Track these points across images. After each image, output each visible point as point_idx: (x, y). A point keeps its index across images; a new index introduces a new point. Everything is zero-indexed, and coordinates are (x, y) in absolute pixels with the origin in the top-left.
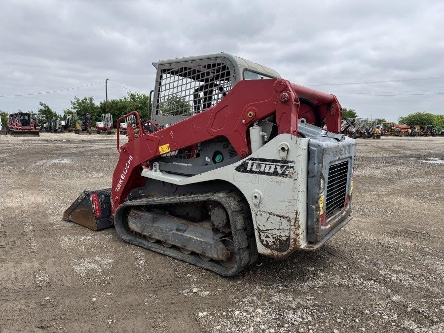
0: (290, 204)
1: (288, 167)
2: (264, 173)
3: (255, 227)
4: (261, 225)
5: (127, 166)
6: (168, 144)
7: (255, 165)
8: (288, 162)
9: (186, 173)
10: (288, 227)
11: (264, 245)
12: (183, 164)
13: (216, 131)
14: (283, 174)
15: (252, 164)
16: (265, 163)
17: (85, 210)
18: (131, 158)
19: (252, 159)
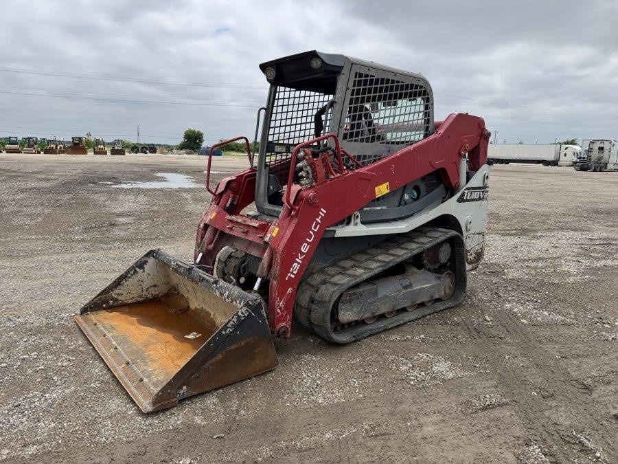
2: (473, 200)
3: (465, 249)
4: (468, 246)
5: (315, 228)
6: (388, 183)
7: (469, 194)
11: (469, 263)
14: (483, 198)
17: (243, 344)
18: (322, 212)
19: (468, 189)
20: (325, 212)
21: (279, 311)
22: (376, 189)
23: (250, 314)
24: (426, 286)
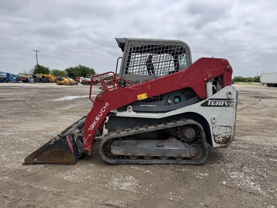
0: (231, 119)
1: (231, 102)
2: (218, 106)
3: (212, 134)
4: (216, 133)
5: (103, 110)
6: (146, 94)
7: (213, 102)
8: (231, 99)
9: (156, 111)
10: (230, 131)
11: (217, 143)
12: (149, 105)
13: (185, 85)
14: (228, 105)
15: (211, 102)
16: (218, 101)
17: (58, 150)
18: (106, 104)
19: (211, 99)
20: (108, 104)
21: (85, 143)
22: (138, 96)
23: (60, 139)
24: (175, 148)
